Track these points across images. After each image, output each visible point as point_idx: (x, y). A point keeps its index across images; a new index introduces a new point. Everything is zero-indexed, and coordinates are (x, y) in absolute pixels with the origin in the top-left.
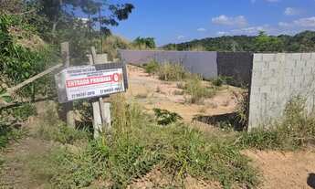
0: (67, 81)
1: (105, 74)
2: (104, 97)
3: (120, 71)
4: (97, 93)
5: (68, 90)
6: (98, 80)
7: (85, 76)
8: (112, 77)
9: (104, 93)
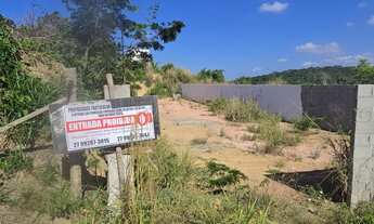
0: (68, 123)
1: (125, 113)
2: (123, 147)
3: (148, 109)
4: (113, 141)
5: (69, 136)
6: (114, 122)
7: (96, 116)
8: (137, 118)
9: (123, 141)
